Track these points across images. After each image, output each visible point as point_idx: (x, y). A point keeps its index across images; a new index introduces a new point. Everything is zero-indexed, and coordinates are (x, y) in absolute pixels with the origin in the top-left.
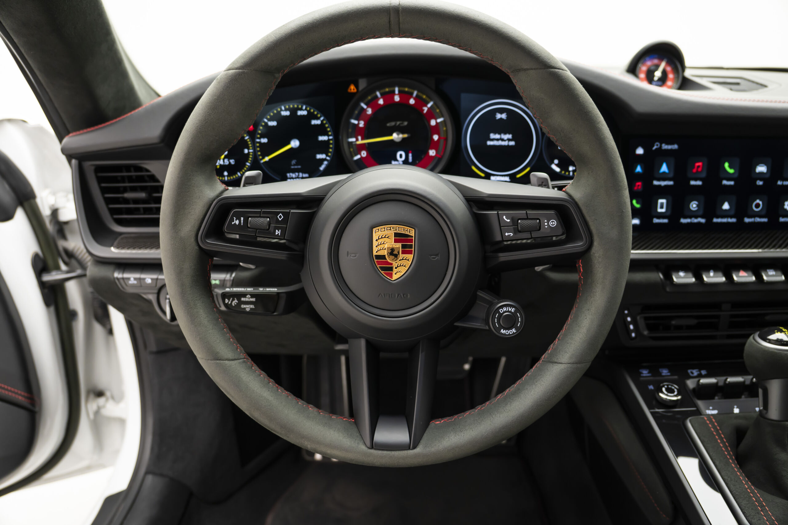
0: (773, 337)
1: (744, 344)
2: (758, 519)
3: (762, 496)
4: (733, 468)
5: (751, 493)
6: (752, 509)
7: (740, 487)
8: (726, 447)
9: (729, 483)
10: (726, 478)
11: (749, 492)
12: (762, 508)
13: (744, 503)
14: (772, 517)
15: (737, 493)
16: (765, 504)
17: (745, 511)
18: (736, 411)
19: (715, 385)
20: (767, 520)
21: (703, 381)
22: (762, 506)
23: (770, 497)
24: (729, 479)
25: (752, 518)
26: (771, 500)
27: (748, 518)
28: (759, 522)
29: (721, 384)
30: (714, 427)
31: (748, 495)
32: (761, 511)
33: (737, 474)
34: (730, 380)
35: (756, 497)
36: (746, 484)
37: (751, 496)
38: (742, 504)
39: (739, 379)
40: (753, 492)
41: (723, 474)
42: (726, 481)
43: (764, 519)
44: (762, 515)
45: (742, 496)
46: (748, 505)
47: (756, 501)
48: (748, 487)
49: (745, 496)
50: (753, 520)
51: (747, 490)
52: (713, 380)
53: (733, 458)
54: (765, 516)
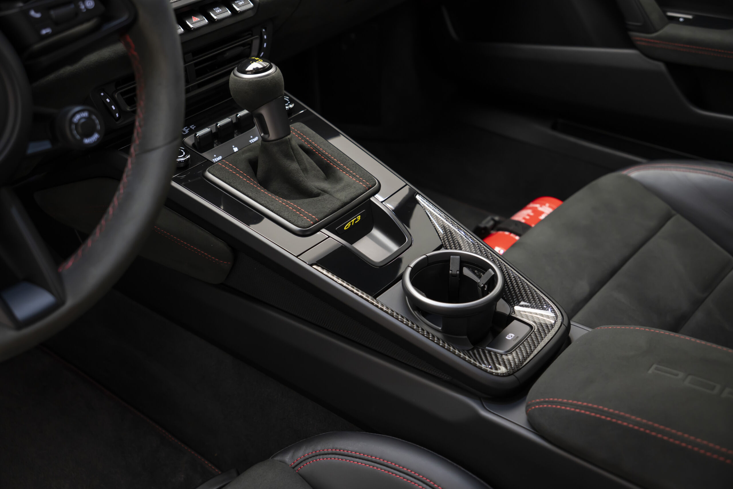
0: (250, 68)
1: (227, 82)
2: (301, 220)
3: (294, 203)
4: (263, 193)
5: (286, 205)
6: (294, 216)
7: (277, 204)
8: (249, 180)
9: (268, 205)
10: (263, 202)
11: (284, 205)
12: (300, 212)
13: (286, 214)
14: (309, 214)
15: (277, 210)
16: (300, 208)
17: (290, 219)
18: (236, 149)
19: (210, 133)
20: (307, 218)
21: (199, 134)
22: (299, 210)
23: (300, 201)
24: (266, 202)
25: (297, 222)
26: (302, 203)
27: (294, 223)
28: (303, 222)
29: (214, 131)
30: (232, 168)
31: (285, 207)
32: (300, 214)
33: (269, 195)
34: (220, 124)
35: (291, 206)
36: (280, 201)
37: (288, 207)
38: (285, 215)
39: (227, 120)
40: (287, 204)
41: (259, 201)
42: (265, 205)
43: (305, 218)
44: (302, 216)
45: (282, 210)
46: (290, 214)
47: (293, 209)
48: (282, 202)
49: (284, 208)
50: (298, 223)
51: (282, 204)
52: (206, 130)
53: (259, 186)
54: (305, 216)
